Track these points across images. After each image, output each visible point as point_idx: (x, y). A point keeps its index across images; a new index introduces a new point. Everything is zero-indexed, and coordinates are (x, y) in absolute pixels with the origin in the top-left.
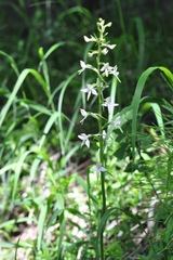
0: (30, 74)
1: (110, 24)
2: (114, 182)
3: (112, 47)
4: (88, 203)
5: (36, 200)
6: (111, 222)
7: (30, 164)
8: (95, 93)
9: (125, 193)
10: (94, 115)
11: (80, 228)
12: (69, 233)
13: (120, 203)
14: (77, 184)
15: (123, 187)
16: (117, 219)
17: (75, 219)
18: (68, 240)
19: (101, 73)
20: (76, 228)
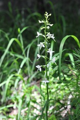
0: (14, 41)
1: (50, 15)
2: (52, 89)
3: (51, 25)
4: (41, 98)
5: (18, 97)
6: (51, 106)
7: (14, 81)
8: (44, 46)
9: (57, 93)
10: (43, 57)
11: (37, 110)
12: (32, 111)
13: (55, 98)
14: (36, 90)
15: (56, 91)
16: (54, 105)
17: (35, 105)
18: (32, 115)
19: (47, 37)
20: (35, 110)
